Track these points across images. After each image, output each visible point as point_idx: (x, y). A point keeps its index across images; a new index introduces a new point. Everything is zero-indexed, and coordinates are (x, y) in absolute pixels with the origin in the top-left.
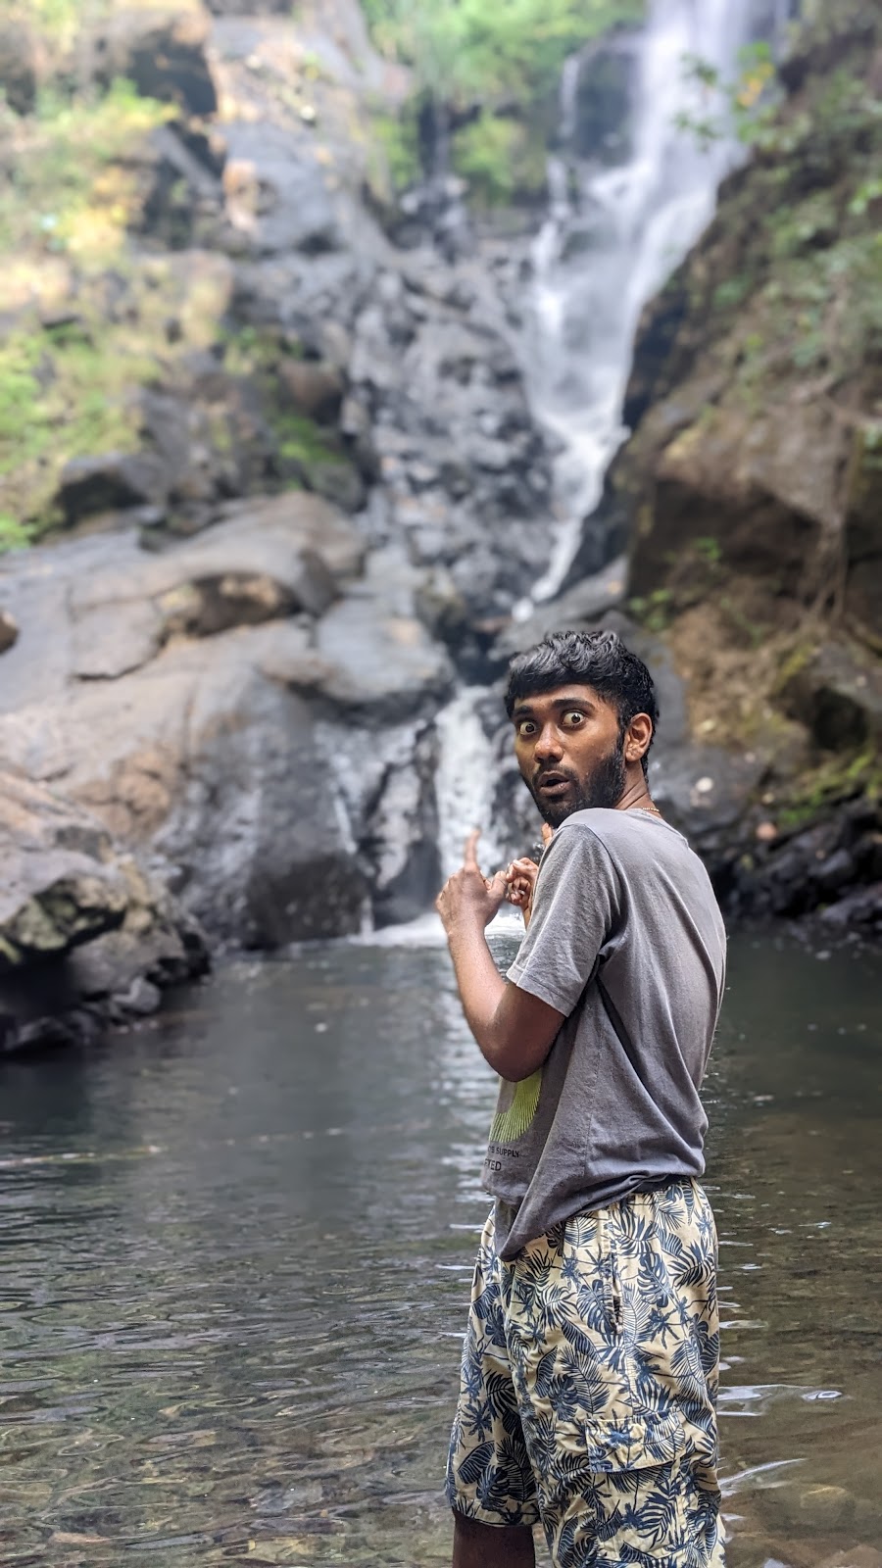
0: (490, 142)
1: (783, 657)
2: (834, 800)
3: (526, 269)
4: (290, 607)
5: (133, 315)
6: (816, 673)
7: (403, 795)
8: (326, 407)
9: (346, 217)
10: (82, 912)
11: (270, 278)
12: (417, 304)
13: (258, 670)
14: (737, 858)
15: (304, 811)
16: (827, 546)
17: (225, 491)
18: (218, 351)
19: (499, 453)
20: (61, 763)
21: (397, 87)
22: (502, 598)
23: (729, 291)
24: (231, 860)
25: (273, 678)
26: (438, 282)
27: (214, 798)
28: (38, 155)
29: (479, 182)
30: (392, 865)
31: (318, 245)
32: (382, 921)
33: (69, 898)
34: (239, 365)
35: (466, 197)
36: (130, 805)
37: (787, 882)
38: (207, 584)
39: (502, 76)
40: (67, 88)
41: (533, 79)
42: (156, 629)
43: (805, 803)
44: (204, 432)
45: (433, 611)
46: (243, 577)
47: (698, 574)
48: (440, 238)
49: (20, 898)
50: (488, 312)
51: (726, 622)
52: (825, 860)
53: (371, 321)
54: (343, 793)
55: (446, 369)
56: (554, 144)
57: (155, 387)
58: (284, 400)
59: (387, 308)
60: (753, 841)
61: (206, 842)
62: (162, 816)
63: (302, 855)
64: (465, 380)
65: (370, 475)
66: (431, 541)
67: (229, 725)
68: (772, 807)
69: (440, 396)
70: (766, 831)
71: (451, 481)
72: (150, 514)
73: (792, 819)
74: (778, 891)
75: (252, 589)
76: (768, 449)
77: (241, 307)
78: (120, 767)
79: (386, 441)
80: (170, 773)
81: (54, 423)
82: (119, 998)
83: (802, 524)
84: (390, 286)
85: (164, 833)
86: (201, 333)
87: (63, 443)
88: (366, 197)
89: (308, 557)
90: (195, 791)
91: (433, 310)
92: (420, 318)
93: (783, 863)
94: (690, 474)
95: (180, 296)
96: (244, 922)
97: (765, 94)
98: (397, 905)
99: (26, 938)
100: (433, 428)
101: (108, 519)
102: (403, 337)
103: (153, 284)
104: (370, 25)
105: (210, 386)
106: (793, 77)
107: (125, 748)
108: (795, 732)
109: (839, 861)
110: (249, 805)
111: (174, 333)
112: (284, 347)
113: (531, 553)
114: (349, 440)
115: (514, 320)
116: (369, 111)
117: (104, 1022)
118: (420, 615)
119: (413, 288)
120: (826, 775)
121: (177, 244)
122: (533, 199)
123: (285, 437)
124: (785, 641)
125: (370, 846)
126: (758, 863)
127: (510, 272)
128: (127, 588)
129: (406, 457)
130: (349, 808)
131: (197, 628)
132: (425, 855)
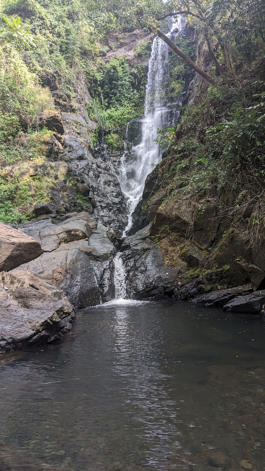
0: (112, 138)
1: (182, 249)
2: (193, 278)
3: (119, 162)
4: (84, 236)
5: (48, 174)
6: (189, 252)
7: (107, 275)
8: (86, 193)
9: (86, 152)
10: (64, 313)
11: (73, 165)
12: (100, 170)
13: (79, 250)
14: (175, 289)
15: (89, 279)
16: (191, 227)
17: (67, 210)
18: (65, 181)
19: (117, 200)
20: (41, 270)
21: (94, 126)
22: (120, 231)
23: (167, 175)
24: (75, 290)
25: (82, 251)
26: (103, 165)
27: (72, 277)
28: (28, 141)
29: (110, 145)
30: (106, 289)
31: (81, 158)
32: (104, 301)
33: (62, 311)
34: (69, 184)
35: (107, 148)
36: (55, 279)
37: (184, 293)
38: (68, 232)
39: (115, 125)
40: (34, 128)
41: (121, 126)
42: (58, 241)
43: (187, 278)
44: (63, 197)
45: (110, 236)
46: (76, 230)
47: (164, 231)
48: (102, 156)
49: (53, 312)
50: (113, 171)
51: (170, 241)
52: (192, 290)
53: (91, 173)
54: (96, 275)
55: (105, 183)
56: (124, 139)
57: (52, 188)
58: (78, 191)
59: (94, 171)
60: (178, 285)
61: (71, 286)
62: (62, 281)
63: (88, 288)
64: (109, 185)
65: (94, 207)
66: (106, 219)
67: (74, 262)
68: (181, 278)
69: (105, 188)
70: (180, 283)
71: (109, 207)
72: (53, 215)
73: (185, 281)
74: (182, 295)
75: (77, 233)
76: (179, 208)
77: (69, 173)
78: (54, 271)
79: (97, 198)
80: (63, 272)
81: (33, 196)
82: (65, 327)
83: (185, 223)
84: (94, 166)
85: (62, 285)
86: (62, 178)
87: (35, 200)
88: (90, 149)
89: (87, 225)
90: (68, 276)
91: (103, 171)
92: (100, 173)
93: (183, 290)
94: (164, 213)
95: (57, 170)
96: (78, 303)
97: (173, 138)
98: (107, 298)
99: (54, 320)
100: (104, 195)
101: (44, 216)
102: (97, 177)
103: (52, 168)
104: (89, 114)
105: (64, 188)
106: (179, 135)
107: (55, 267)
108: (184, 263)
109: (195, 290)
110: (79, 278)
111: (56, 178)
112: (78, 181)
113: (124, 220)
114: (90, 199)
115: (118, 173)
116: (90, 131)
117: (64, 333)
118: (108, 237)
119: (98, 167)
120: (191, 272)
121: (55, 160)
122: (121, 149)
123: (78, 199)
124: (182, 245)
125: (102, 285)
126: (178, 289)
127: (116, 163)
128: (52, 233)
129: (100, 202)
130: (97, 278)
131: (66, 241)
132: (112, 287)
